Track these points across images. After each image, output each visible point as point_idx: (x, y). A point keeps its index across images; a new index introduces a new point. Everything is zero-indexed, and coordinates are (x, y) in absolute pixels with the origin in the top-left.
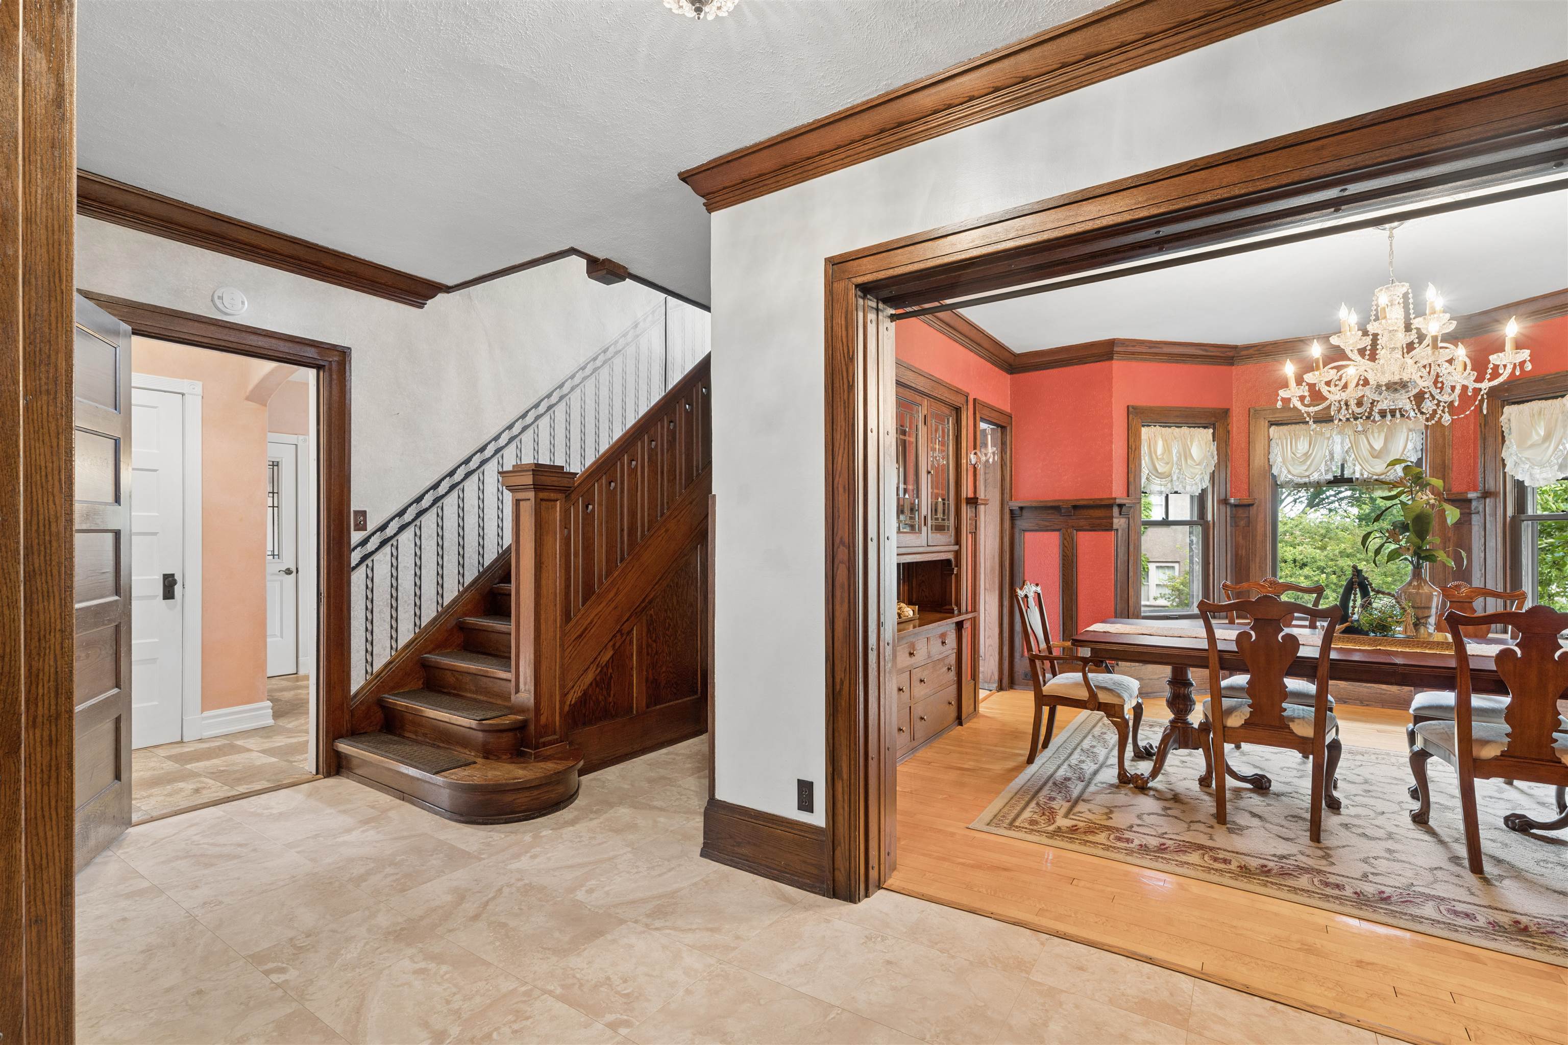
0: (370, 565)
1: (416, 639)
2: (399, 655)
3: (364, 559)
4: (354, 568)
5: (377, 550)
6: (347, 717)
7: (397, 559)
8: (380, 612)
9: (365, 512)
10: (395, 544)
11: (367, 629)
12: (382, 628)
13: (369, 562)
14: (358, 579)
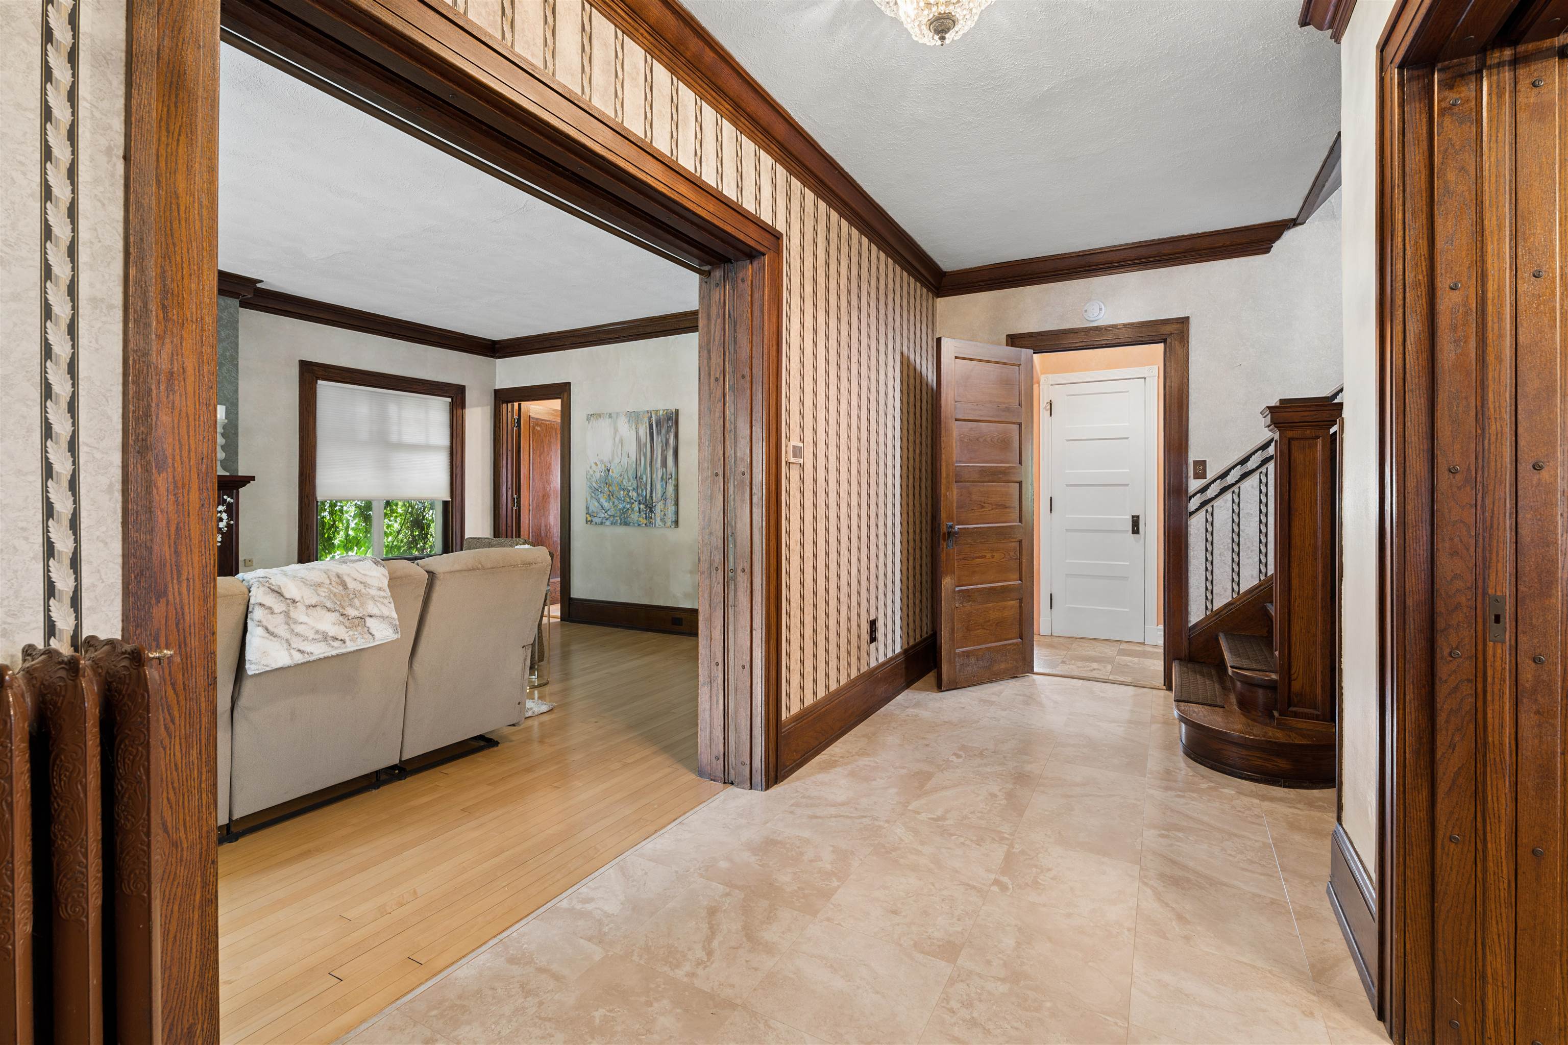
0: (1210, 510)
1: (1260, 586)
2: (1240, 599)
3: (1203, 504)
4: (1192, 513)
5: (1217, 496)
6: (1186, 644)
7: (1239, 505)
8: (1220, 555)
9: (1205, 462)
10: (1237, 491)
11: (1207, 569)
12: (1222, 570)
13: (1209, 507)
14: (1196, 524)
